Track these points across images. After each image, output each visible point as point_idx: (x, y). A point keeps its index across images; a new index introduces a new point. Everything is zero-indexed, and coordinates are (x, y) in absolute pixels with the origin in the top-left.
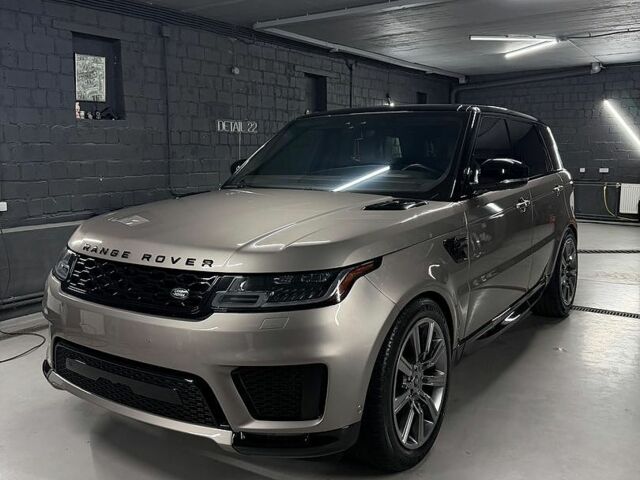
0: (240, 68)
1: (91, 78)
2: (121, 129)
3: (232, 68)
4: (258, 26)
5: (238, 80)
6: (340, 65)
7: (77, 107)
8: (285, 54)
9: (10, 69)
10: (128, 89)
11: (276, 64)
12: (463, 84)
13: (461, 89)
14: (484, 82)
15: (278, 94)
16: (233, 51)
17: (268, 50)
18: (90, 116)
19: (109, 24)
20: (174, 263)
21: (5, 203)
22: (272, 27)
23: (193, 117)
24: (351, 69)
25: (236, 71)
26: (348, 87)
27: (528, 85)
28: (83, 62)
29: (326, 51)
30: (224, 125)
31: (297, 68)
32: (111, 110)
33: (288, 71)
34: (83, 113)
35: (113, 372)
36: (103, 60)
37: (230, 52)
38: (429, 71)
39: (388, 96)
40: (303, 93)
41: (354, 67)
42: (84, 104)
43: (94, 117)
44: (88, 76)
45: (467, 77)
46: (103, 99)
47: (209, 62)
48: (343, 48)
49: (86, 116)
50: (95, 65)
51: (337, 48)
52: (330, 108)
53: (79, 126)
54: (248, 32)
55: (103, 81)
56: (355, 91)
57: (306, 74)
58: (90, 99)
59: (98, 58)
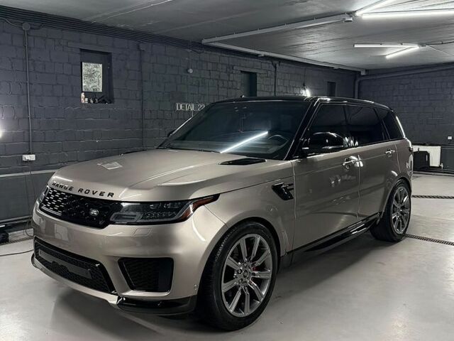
0: (193, 69)
1: (93, 77)
2: (111, 109)
3: (188, 69)
4: (204, 41)
5: (191, 77)
6: (267, 65)
7: (83, 95)
8: (226, 59)
9: (41, 73)
10: (115, 84)
11: (220, 66)
12: (363, 76)
13: (363, 78)
14: (379, 74)
15: (221, 85)
16: (189, 58)
17: (216, 56)
18: (92, 101)
19: (105, 43)
20: (93, 194)
21: (34, 156)
22: (215, 42)
23: (160, 101)
24: (275, 67)
25: (191, 71)
26: (273, 80)
27: (411, 76)
28: (87, 67)
29: (256, 56)
30: (181, 107)
31: (234, 68)
32: (105, 97)
33: (228, 70)
34: (86, 99)
36: (101, 66)
37: (187, 59)
38: (336, 67)
39: (304, 85)
40: (239, 84)
41: (277, 66)
42: (88, 94)
43: (94, 103)
44: (91, 76)
45: (366, 71)
46: (101, 90)
47: (172, 66)
48: (267, 54)
49: (89, 101)
50: (95, 69)
51: (263, 54)
52: (259, 94)
53: (84, 108)
54: (198, 46)
55: (101, 79)
56: (279, 82)
57: (242, 72)
58: (92, 90)
59: (97, 65)
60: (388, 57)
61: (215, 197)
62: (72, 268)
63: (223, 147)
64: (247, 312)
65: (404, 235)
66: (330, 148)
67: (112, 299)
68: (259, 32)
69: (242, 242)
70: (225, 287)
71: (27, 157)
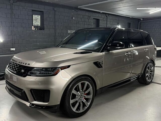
0: (75, 18)
1: (37, 20)
2: (43, 32)
3: (73, 17)
4: (79, 7)
5: (74, 20)
6: (104, 16)
7: (33, 27)
8: (87, 14)
9: (17, 18)
10: (45, 23)
11: (85, 16)
12: (142, 20)
13: (141, 22)
14: (148, 20)
15: (85, 23)
16: (73, 13)
17: (84, 13)
18: (36, 29)
19: (41, 8)
20: (23, 64)
21: (15, 49)
22: (83, 7)
23: (62, 29)
24: (107, 17)
25: (74, 18)
26: (106, 22)
28: (35, 17)
29: (99, 13)
31: (91, 17)
32: (41, 28)
33: (88, 18)
34: (34, 29)
35: (15, 89)
36: (40, 16)
37: (72, 14)
38: (131, 17)
39: (118, 24)
40: (92, 23)
41: (108, 16)
42: (35, 27)
43: (37, 30)
44: (36, 20)
45: (143, 19)
46: (40, 25)
47: (67, 16)
48: (103, 12)
49: (35, 29)
50: (38, 17)
51: (102, 12)
52: (100, 27)
53: (33, 31)
54: (76, 9)
55: (40, 21)
56: (108, 23)
57: (94, 18)
58: (36, 25)
59: (38, 16)
60: (150, 13)
61: (69, 66)
62: (15, 91)
63: (79, 47)
64: (81, 111)
65: (151, 82)
66: (119, 48)
67: (28, 104)
68: (99, 3)
69: (79, 84)
70: (72, 101)
71: (12, 49)
